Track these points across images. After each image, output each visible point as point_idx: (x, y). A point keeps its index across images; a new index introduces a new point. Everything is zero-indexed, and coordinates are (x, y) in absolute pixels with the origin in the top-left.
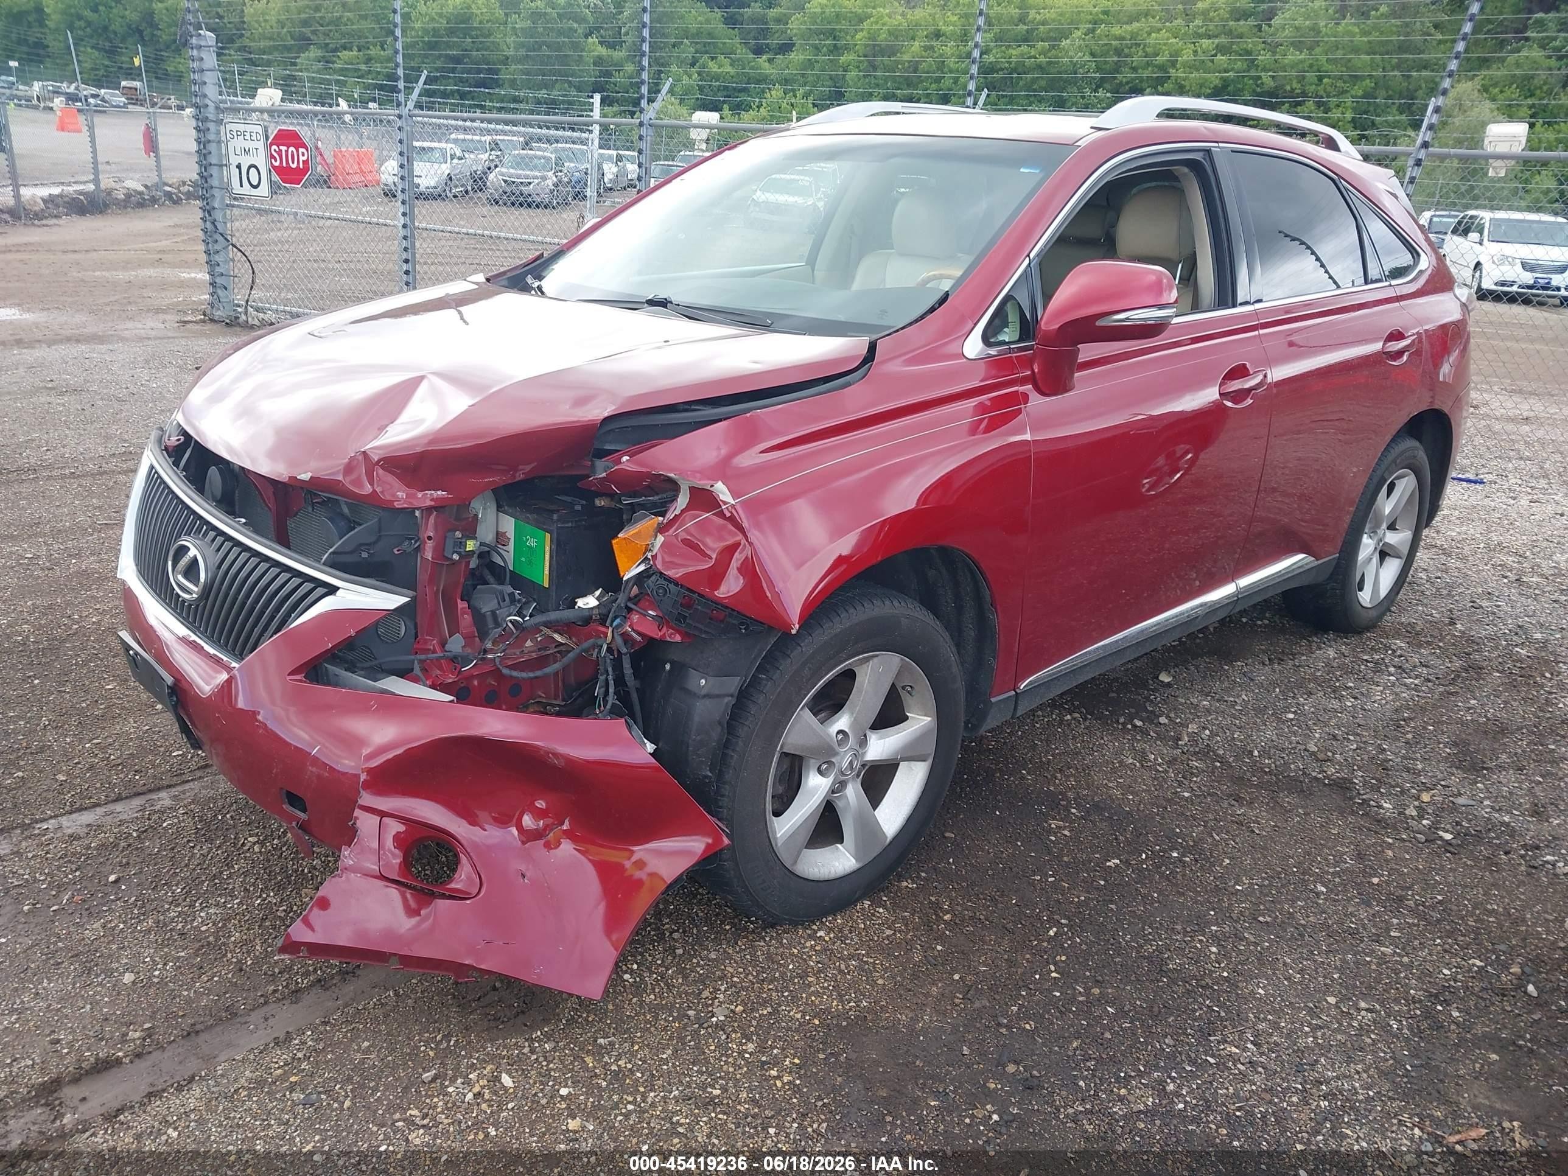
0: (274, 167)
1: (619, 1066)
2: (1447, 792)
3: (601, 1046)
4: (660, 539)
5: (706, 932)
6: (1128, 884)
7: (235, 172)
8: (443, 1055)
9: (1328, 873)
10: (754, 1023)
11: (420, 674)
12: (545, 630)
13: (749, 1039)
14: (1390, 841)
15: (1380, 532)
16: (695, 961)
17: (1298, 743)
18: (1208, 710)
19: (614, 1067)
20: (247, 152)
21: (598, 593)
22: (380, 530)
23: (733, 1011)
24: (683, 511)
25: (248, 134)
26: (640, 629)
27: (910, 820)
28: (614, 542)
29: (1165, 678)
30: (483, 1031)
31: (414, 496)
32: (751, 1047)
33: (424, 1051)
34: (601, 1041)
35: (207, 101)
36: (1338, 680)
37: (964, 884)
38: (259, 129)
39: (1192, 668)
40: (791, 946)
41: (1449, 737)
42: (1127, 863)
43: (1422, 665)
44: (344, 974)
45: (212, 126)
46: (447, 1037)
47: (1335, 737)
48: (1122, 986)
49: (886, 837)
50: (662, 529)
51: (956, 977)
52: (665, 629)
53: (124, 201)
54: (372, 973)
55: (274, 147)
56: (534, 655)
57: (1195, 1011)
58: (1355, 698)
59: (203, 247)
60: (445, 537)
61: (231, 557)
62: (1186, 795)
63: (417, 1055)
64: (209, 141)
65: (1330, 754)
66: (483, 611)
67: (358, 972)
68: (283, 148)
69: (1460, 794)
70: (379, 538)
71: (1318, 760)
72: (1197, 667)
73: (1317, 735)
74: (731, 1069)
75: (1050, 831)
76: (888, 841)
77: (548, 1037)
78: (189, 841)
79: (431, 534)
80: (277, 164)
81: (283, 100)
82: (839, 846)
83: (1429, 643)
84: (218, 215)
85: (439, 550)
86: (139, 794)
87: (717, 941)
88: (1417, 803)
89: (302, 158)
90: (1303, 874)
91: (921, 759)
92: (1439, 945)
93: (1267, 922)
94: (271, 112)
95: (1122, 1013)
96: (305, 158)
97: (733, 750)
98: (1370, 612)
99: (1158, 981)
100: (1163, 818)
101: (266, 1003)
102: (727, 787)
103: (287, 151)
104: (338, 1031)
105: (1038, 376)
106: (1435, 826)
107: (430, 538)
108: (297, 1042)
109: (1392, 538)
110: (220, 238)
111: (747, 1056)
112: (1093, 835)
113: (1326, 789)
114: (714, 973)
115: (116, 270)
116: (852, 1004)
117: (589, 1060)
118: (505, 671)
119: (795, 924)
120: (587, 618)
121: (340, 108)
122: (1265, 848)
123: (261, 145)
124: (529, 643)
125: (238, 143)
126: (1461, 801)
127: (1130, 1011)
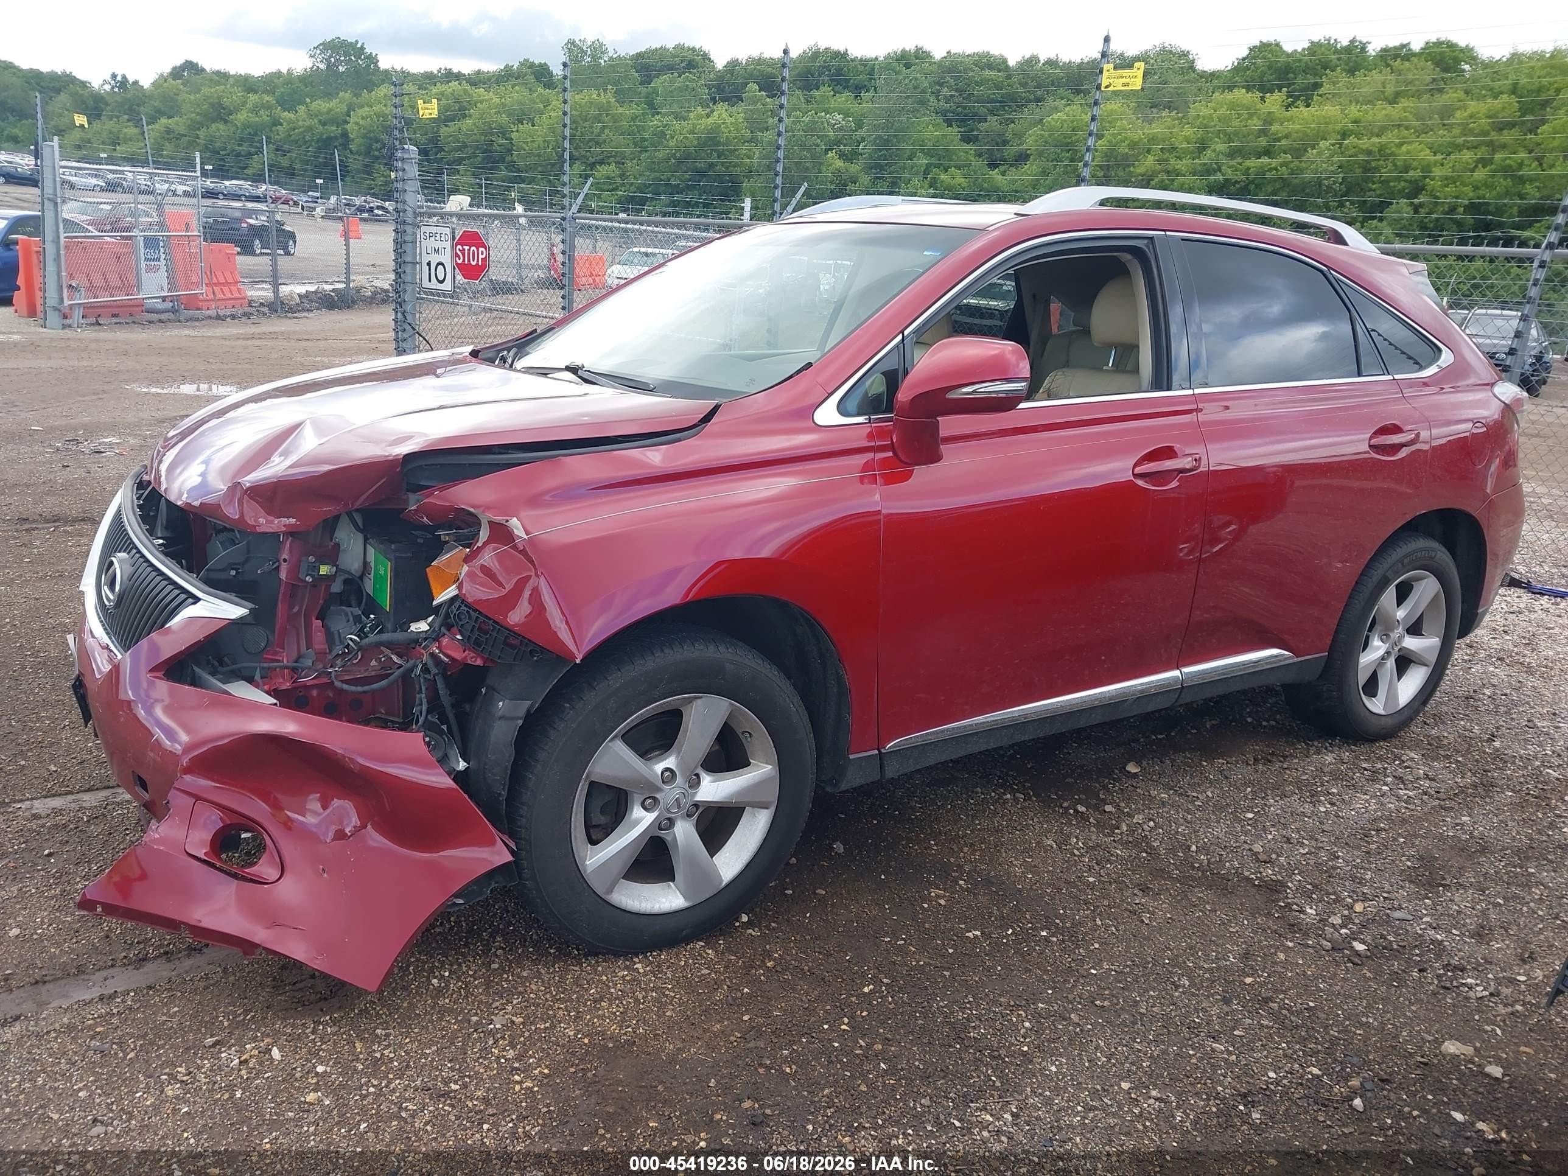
0: (457, 264)
1: (382, 1055)
2: (1388, 904)
3: (377, 1036)
4: (466, 568)
5: (531, 953)
6: (977, 955)
7: (425, 268)
8: (235, 1025)
9: (1201, 968)
10: (527, 1034)
11: (259, 680)
12: (387, 652)
13: (513, 1047)
14: (1291, 944)
15: (1395, 635)
16: (505, 976)
17: (1245, 842)
18: (1164, 804)
19: (378, 1055)
20: (437, 251)
21: (430, 619)
22: (248, 552)
23: (513, 1022)
24: (485, 544)
25: (438, 235)
26: (449, 652)
27: (748, 866)
28: (428, 570)
29: (1132, 768)
30: (280, 1011)
31: (272, 522)
32: (511, 1054)
33: (221, 1021)
34: (379, 1031)
35: (408, 209)
36: (1322, 785)
37: (808, 937)
38: (447, 231)
39: (1168, 762)
40: (603, 973)
41: (1418, 851)
42: (986, 935)
43: (1427, 777)
44: (192, 950)
45: (409, 229)
46: (246, 1012)
47: (1288, 840)
48: (908, 1046)
49: (722, 880)
50: (467, 560)
51: (746, 1018)
52: (467, 652)
53: (371, 297)
54: (218, 953)
55: (459, 247)
56: (373, 673)
57: (971, 1077)
58: (1333, 804)
59: (393, 334)
60: (300, 561)
61: (140, 571)
62: (1091, 879)
63: (213, 1024)
64: (405, 242)
65: (1274, 856)
66: (332, 630)
67: (205, 950)
68: (466, 248)
69: (1400, 908)
70: (247, 560)
71: (1258, 860)
72: (1173, 761)
73: (1270, 837)
74: (482, 1070)
75: (929, 899)
76: (724, 884)
77: (335, 1022)
78: (127, 829)
79: (286, 557)
80: (460, 262)
81: (470, 205)
82: (671, 883)
83: (1447, 757)
84: (408, 308)
85: (294, 571)
86: (109, 787)
87: (535, 962)
88: (1346, 912)
89: (481, 257)
90: (1173, 966)
91: (765, 806)
92: (1283, 1049)
93: (1103, 1007)
94: (460, 216)
95: (893, 1071)
96: (484, 256)
97: (532, 773)
98: (1383, 719)
99: (951, 1046)
100: (1053, 899)
101: (113, 966)
102: (525, 808)
103: (469, 250)
104: (159, 996)
105: (896, 445)
106: (1354, 936)
107: (285, 560)
108: (119, 1000)
109: (1411, 643)
110: (408, 327)
111: (503, 1061)
112: (970, 907)
113: (1254, 890)
114: (516, 988)
115: (335, 356)
116: (630, 1029)
117: (358, 1045)
118: (338, 684)
119: (617, 955)
120: (417, 640)
121: (515, 212)
122: (1148, 939)
123: (448, 245)
124: (373, 663)
125: (431, 243)
126: (1397, 914)
127: (902, 1069)
